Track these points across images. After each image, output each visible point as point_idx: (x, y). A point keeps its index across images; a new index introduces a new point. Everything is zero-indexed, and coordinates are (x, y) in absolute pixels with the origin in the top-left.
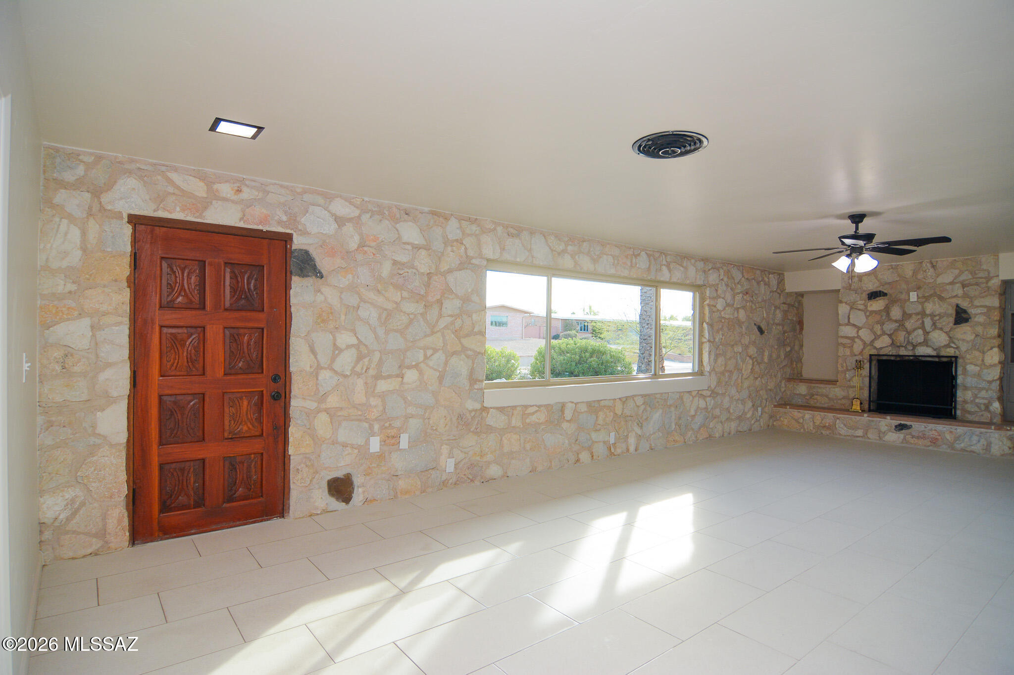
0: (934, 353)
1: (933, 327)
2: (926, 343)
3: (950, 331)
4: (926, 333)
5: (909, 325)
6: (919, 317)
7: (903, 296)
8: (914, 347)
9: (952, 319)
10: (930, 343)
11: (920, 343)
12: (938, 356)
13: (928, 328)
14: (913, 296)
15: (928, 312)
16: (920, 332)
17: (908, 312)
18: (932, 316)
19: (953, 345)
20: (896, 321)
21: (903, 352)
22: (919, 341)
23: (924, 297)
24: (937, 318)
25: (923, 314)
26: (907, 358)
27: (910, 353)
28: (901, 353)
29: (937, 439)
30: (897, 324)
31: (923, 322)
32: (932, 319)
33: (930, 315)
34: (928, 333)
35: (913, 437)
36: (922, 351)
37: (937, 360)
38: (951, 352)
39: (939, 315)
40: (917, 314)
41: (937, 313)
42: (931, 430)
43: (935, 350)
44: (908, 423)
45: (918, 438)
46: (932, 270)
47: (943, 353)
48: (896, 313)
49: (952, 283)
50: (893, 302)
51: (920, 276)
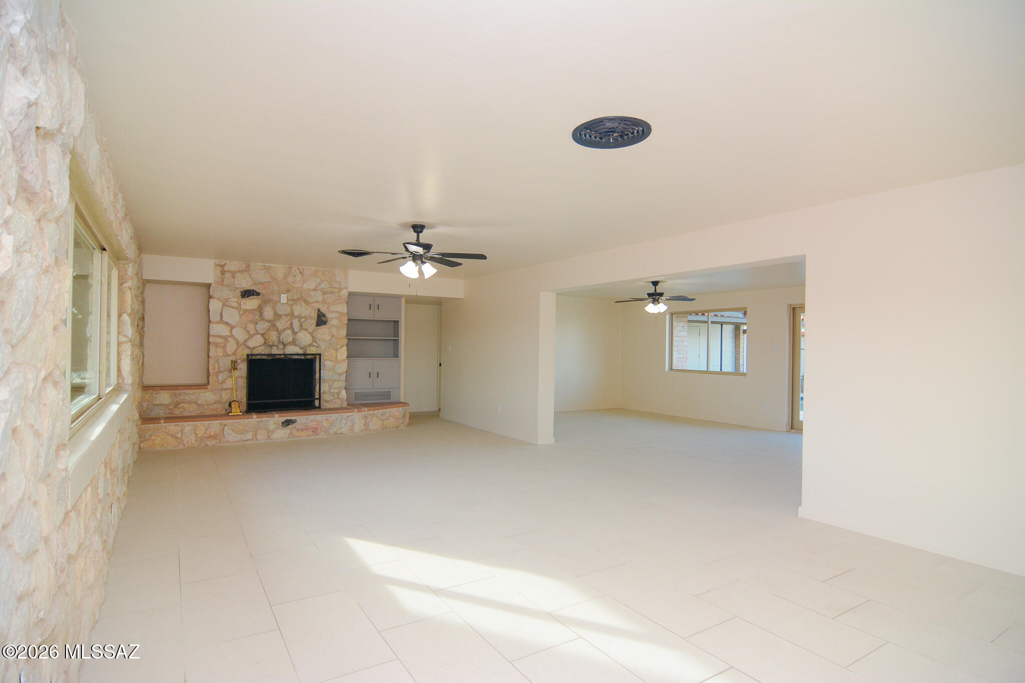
0: (301, 352)
1: (300, 328)
2: (294, 342)
3: (313, 332)
4: (295, 333)
5: (280, 324)
6: (289, 318)
7: (275, 297)
8: (285, 345)
9: (314, 322)
10: (297, 343)
11: (290, 342)
12: (305, 355)
13: (296, 330)
14: (284, 298)
15: (296, 314)
16: (289, 332)
17: (279, 313)
18: (299, 317)
19: (315, 344)
20: (268, 321)
21: (275, 351)
22: (289, 341)
23: (293, 300)
24: (303, 320)
25: (292, 315)
26: (278, 356)
27: (281, 352)
28: (273, 352)
29: (317, 428)
30: (269, 324)
31: (292, 323)
32: (299, 321)
33: (297, 317)
34: (297, 333)
35: (298, 430)
36: (292, 350)
37: (303, 357)
38: (313, 350)
39: (305, 317)
40: (287, 315)
41: (303, 315)
42: (312, 421)
43: (301, 348)
44: (293, 418)
45: (302, 430)
46: (300, 275)
47: (308, 352)
48: (268, 313)
49: (315, 290)
50: (266, 302)
51: (290, 280)
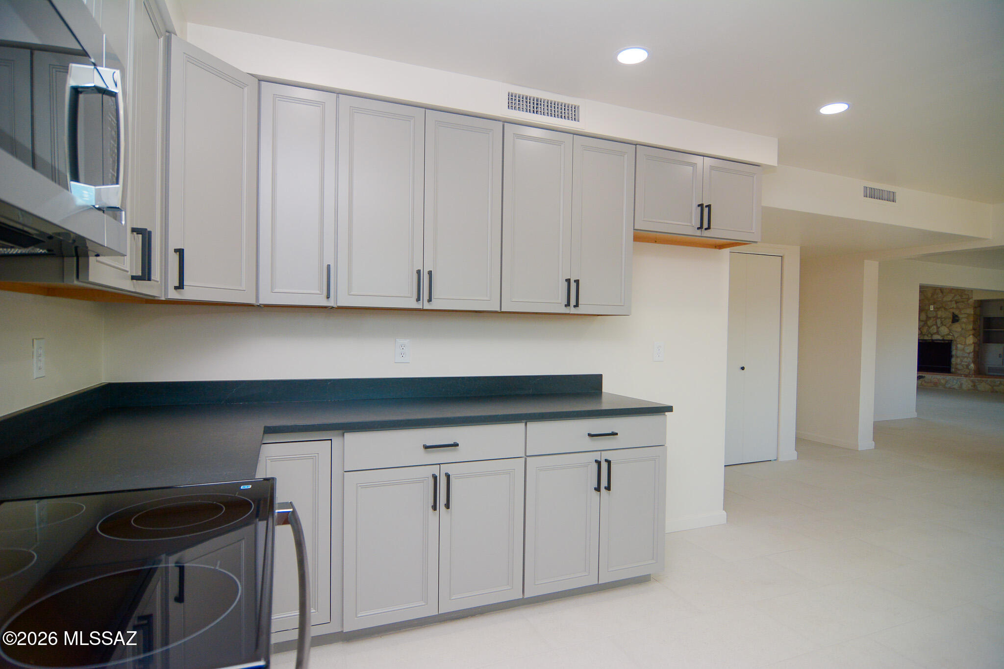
0: (941, 338)
1: (941, 324)
2: (937, 333)
3: (949, 326)
4: (938, 328)
5: (930, 323)
6: (934, 319)
7: (927, 308)
8: (932, 335)
9: (951, 320)
10: (940, 333)
12: (943, 340)
13: (939, 325)
14: (932, 308)
15: (939, 316)
16: (935, 327)
17: (930, 316)
18: (941, 318)
19: (951, 334)
22: (934, 332)
23: (937, 308)
24: (943, 319)
25: (936, 317)
26: (928, 341)
28: (925, 339)
30: (923, 323)
31: (936, 322)
32: (941, 320)
33: (939, 318)
34: (939, 327)
35: (925, 382)
36: (936, 337)
37: (942, 342)
38: (949, 337)
40: (934, 317)
41: (943, 316)
42: (934, 378)
43: (942, 336)
44: (923, 375)
45: (928, 382)
46: (941, 294)
47: (946, 338)
48: (923, 316)
49: (951, 301)
50: (922, 310)
51: (935, 297)
